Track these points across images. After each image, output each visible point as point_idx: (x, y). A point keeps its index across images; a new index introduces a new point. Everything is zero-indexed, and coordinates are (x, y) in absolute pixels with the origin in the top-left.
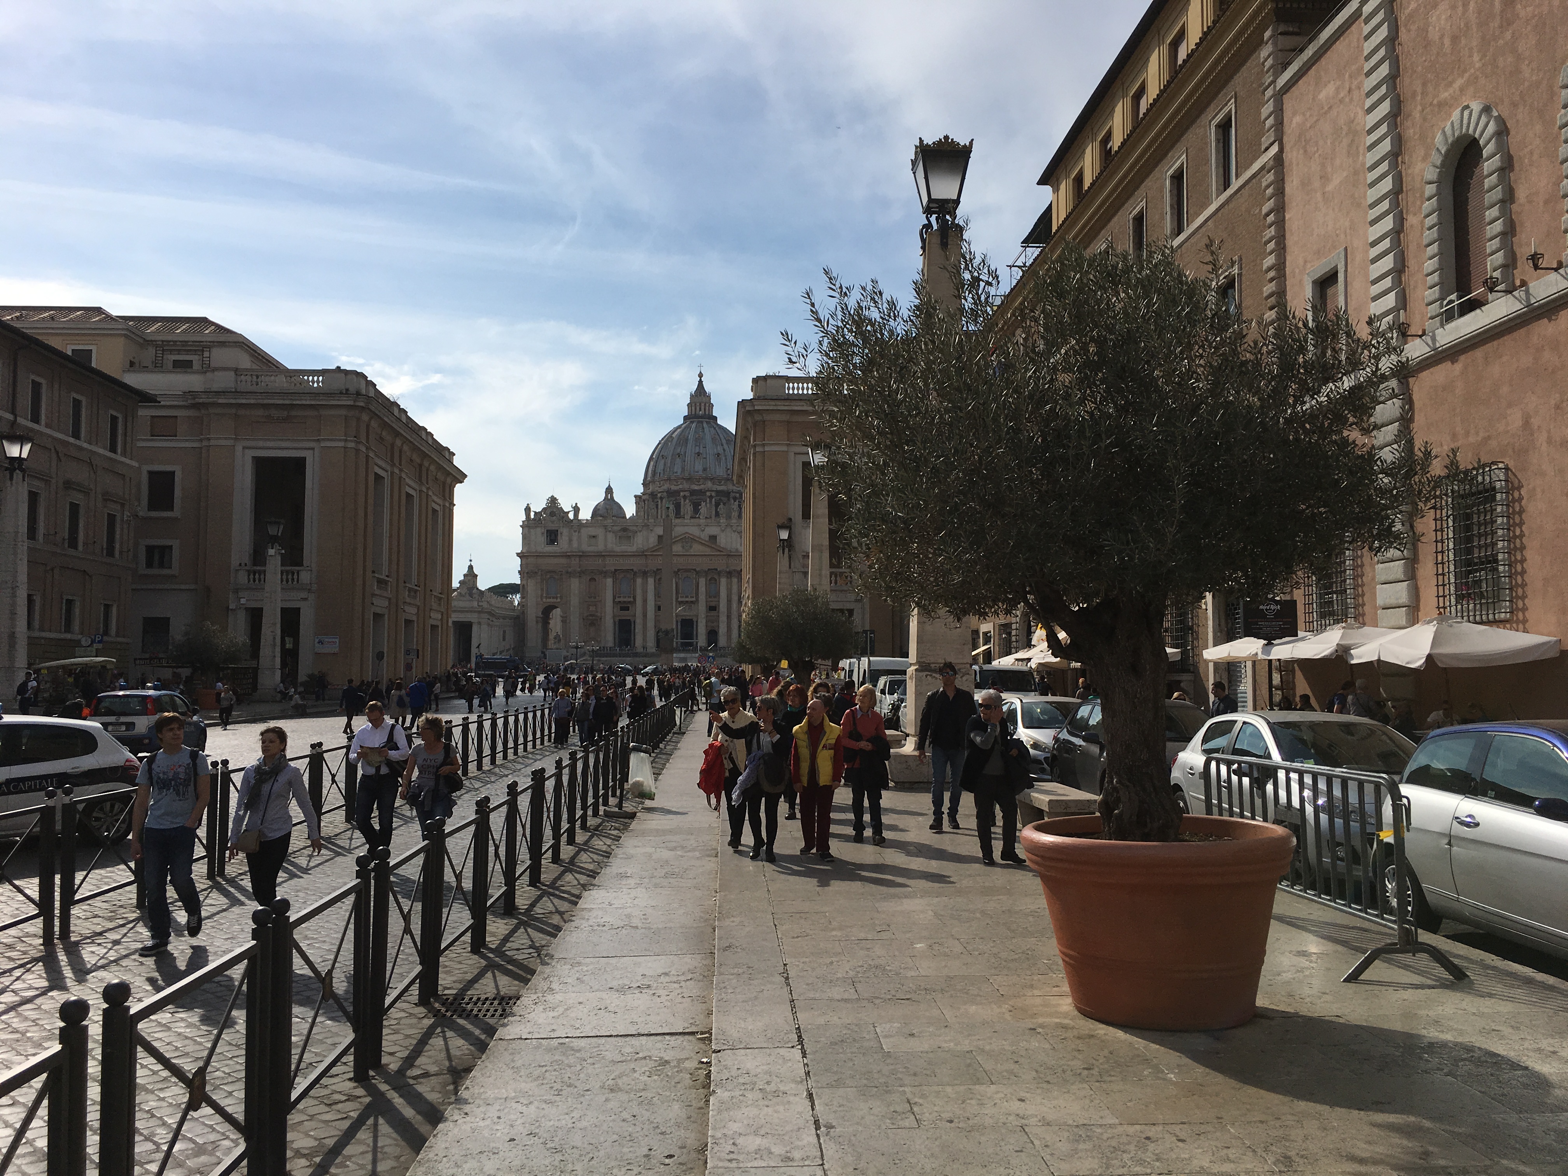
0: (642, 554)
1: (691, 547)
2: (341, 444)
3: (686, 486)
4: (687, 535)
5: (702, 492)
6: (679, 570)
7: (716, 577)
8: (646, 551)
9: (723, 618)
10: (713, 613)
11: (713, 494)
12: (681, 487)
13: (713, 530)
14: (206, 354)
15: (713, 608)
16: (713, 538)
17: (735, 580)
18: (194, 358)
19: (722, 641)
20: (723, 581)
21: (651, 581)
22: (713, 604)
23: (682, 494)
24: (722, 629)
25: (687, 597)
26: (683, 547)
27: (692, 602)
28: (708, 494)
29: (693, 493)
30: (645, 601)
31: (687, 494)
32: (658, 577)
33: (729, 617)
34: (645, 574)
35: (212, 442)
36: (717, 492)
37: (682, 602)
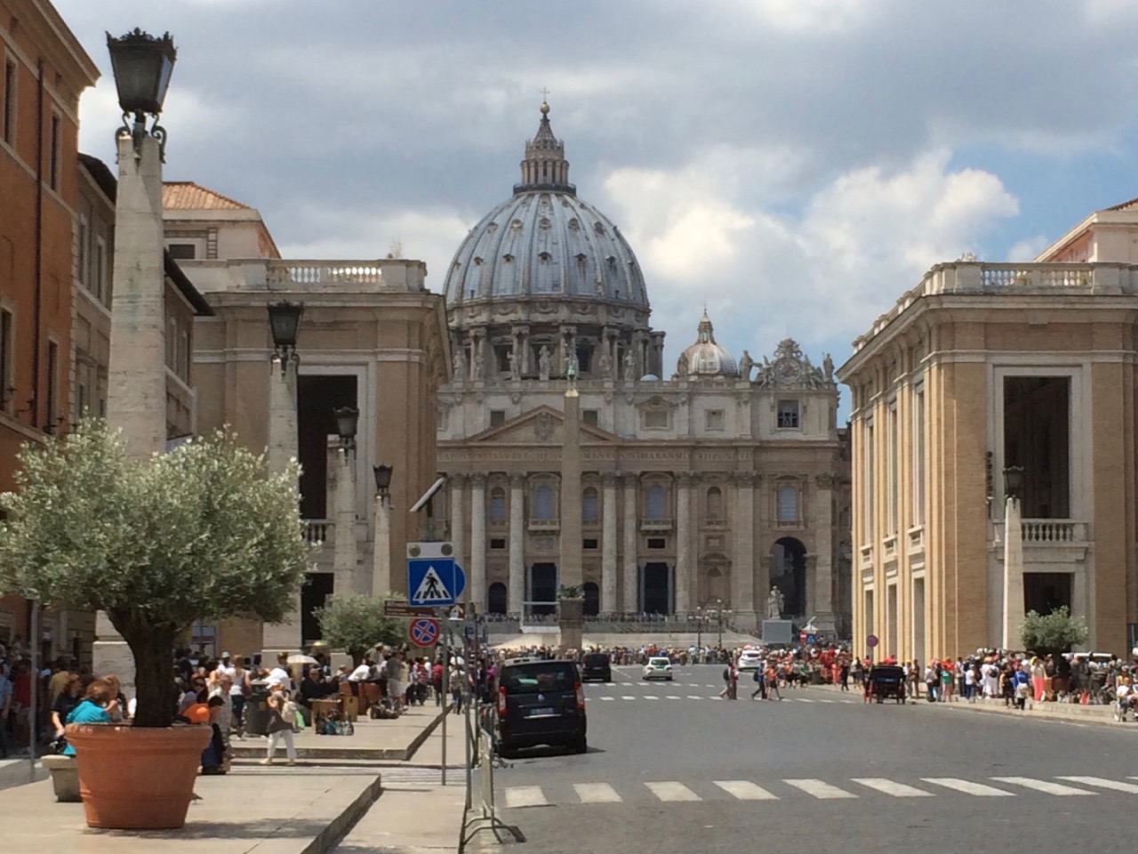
0: (464, 446)
1: (551, 432)
2: (404, 358)
3: (521, 315)
4: (544, 411)
5: (551, 327)
6: (530, 474)
7: (598, 488)
8: (471, 439)
9: (608, 561)
10: (592, 552)
11: (573, 330)
12: (512, 317)
13: (590, 402)
14: (212, 236)
15: (591, 544)
16: (591, 416)
17: (630, 493)
18: (198, 243)
19: (607, 604)
20: (609, 496)
21: (477, 496)
22: (590, 536)
23: (515, 330)
24: (607, 584)
25: (543, 523)
26: (537, 432)
27: (553, 532)
28: (563, 329)
29: (535, 328)
30: (467, 530)
31: (525, 330)
32: (491, 487)
33: (620, 559)
34: (467, 482)
35: (240, 358)
36: (579, 326)
37: (536, 532)
